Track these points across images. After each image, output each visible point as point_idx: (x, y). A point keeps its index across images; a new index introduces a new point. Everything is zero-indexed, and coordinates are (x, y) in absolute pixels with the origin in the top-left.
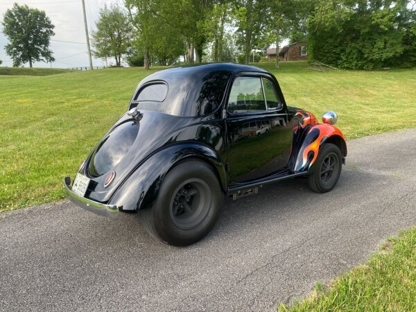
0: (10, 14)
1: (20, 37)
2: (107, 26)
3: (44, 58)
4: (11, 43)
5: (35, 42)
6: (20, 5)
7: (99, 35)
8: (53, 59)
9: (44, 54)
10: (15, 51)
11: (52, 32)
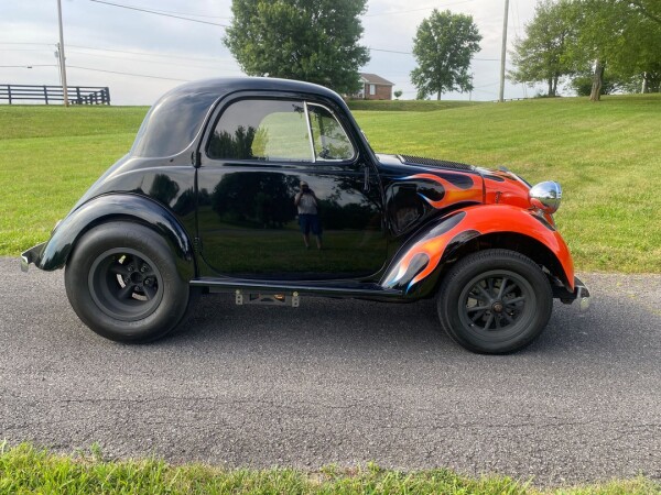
0: (425, 26)
1: (431, 57)
2: (545, 29)
3: (458, 86)
4: (419, 67)
5: (451, 62)
6: (441, 10)
7: (528, 45)
8: (470, 88)
9: (459, 81)
10: (423, 78)
11: (476, 46)
